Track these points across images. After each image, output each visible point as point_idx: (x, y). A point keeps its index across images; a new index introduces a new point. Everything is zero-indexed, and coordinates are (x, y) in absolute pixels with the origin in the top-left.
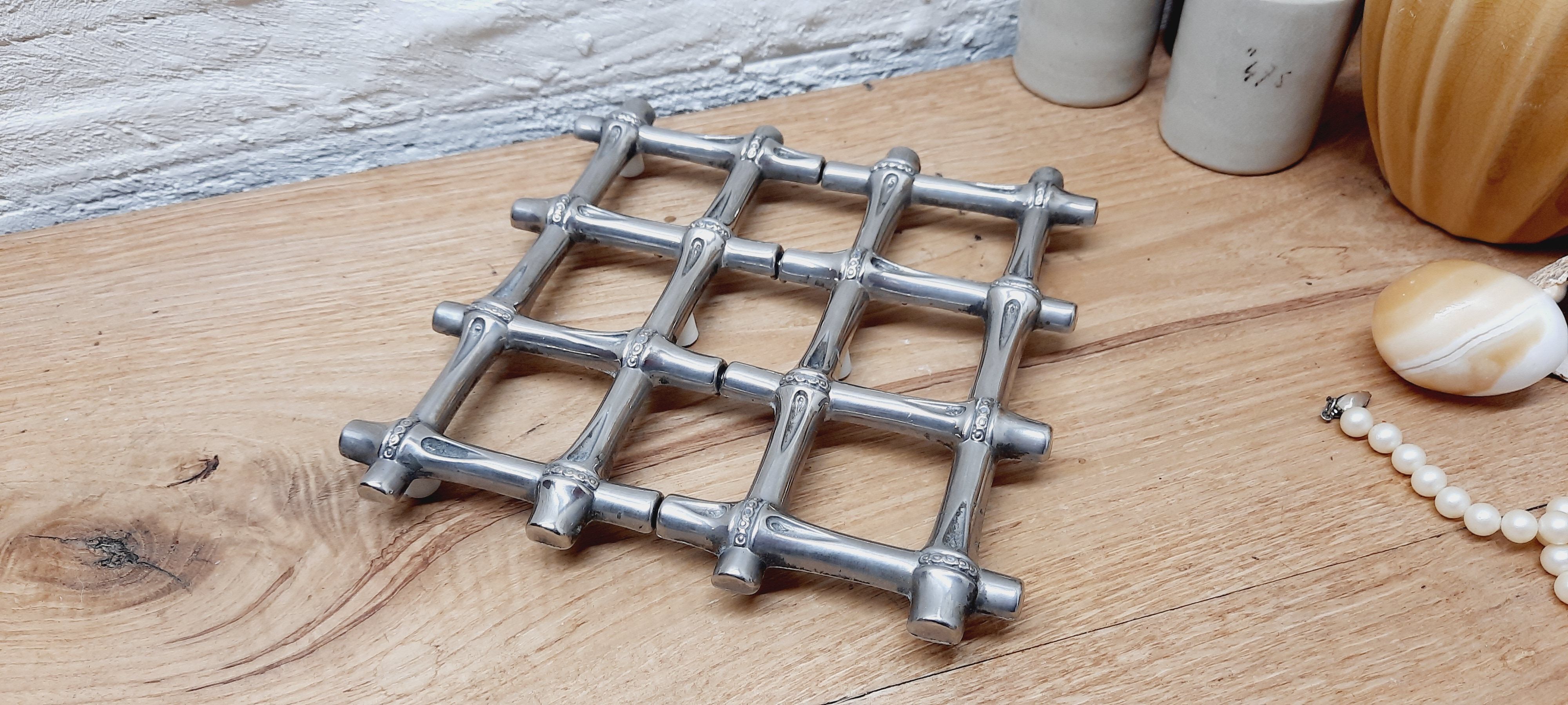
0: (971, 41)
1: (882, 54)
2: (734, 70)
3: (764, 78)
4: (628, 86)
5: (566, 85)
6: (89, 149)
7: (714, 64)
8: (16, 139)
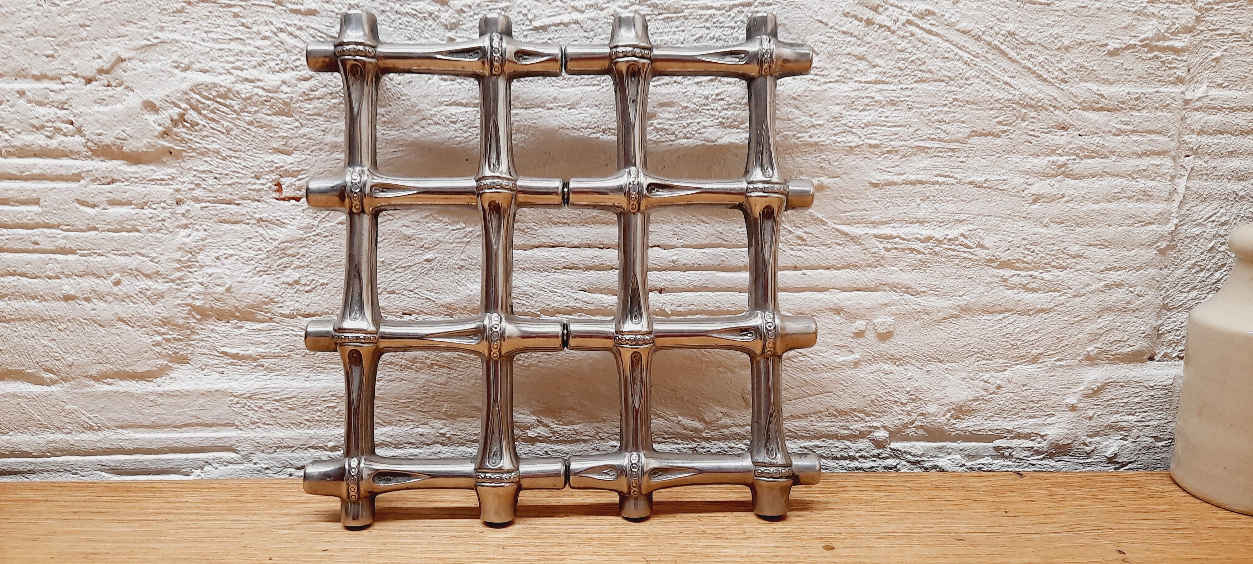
0: (1115, 456)
1: (1026, 453)
2: (881, 445)
3: (909, 457)
6: (318, 418)
7: (862, 435)
8: (266, 399)
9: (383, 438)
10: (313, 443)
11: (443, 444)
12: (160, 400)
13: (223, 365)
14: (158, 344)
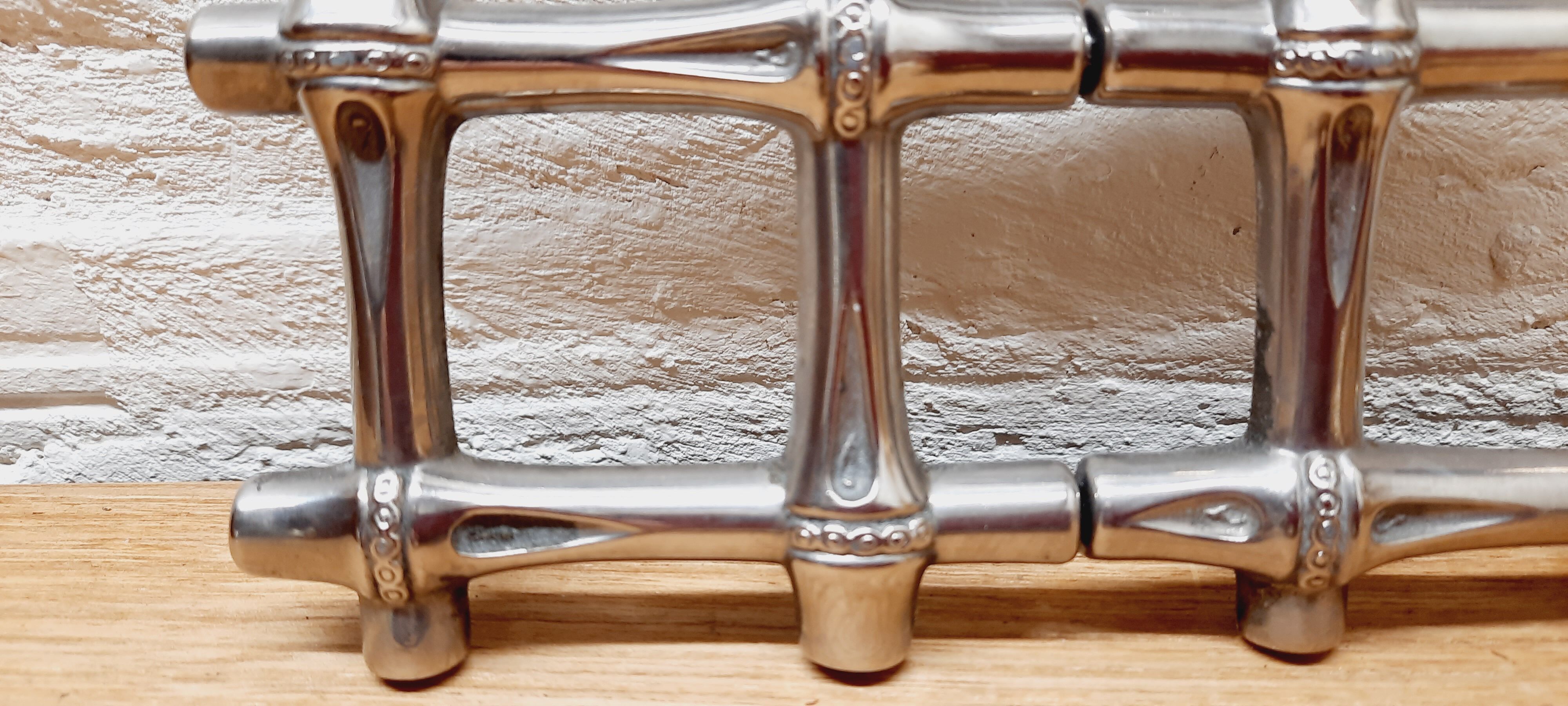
6: (318, 320)
8: (173, 269)
9: (498, 372)
10: (312, 383)
11: (656, 386)
13: (43, 174)
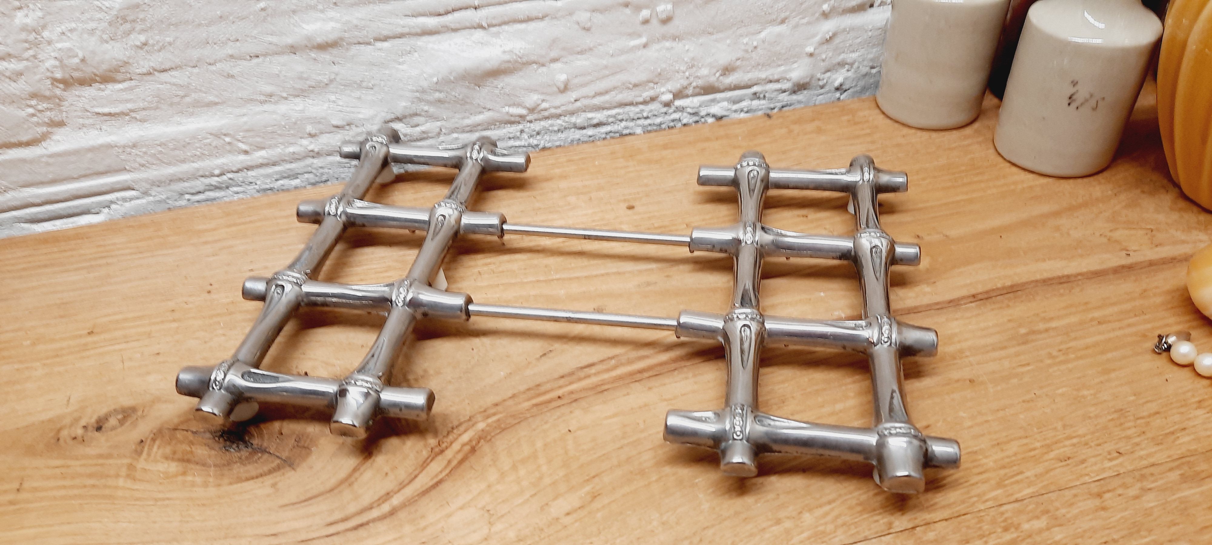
0: (841, 85)
1: (775, 93)
2: (667, 104)
3: (689, 110)
4: (590, 115)
5: (546, 114)
6: (199, 154)
7: (653, 99)
8: (149, 145)
12: (51, 160)
13: (99, 123)
14: (33, 115)
